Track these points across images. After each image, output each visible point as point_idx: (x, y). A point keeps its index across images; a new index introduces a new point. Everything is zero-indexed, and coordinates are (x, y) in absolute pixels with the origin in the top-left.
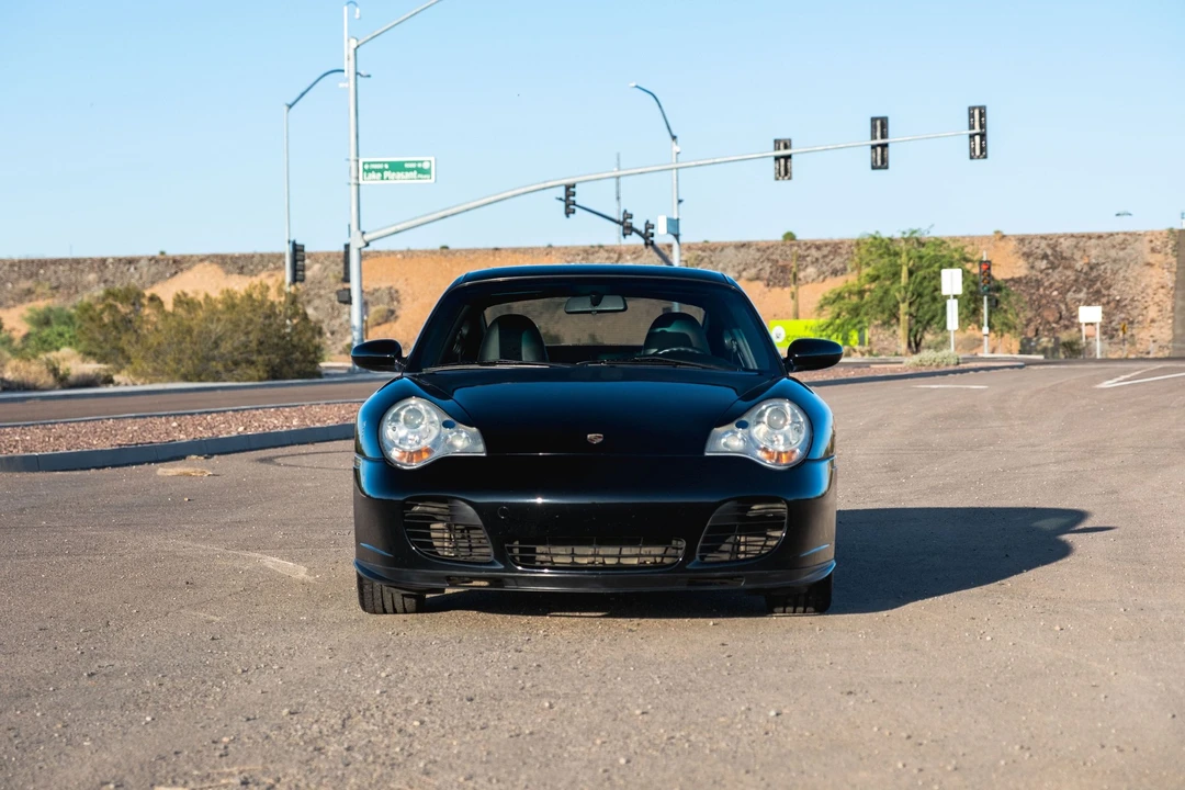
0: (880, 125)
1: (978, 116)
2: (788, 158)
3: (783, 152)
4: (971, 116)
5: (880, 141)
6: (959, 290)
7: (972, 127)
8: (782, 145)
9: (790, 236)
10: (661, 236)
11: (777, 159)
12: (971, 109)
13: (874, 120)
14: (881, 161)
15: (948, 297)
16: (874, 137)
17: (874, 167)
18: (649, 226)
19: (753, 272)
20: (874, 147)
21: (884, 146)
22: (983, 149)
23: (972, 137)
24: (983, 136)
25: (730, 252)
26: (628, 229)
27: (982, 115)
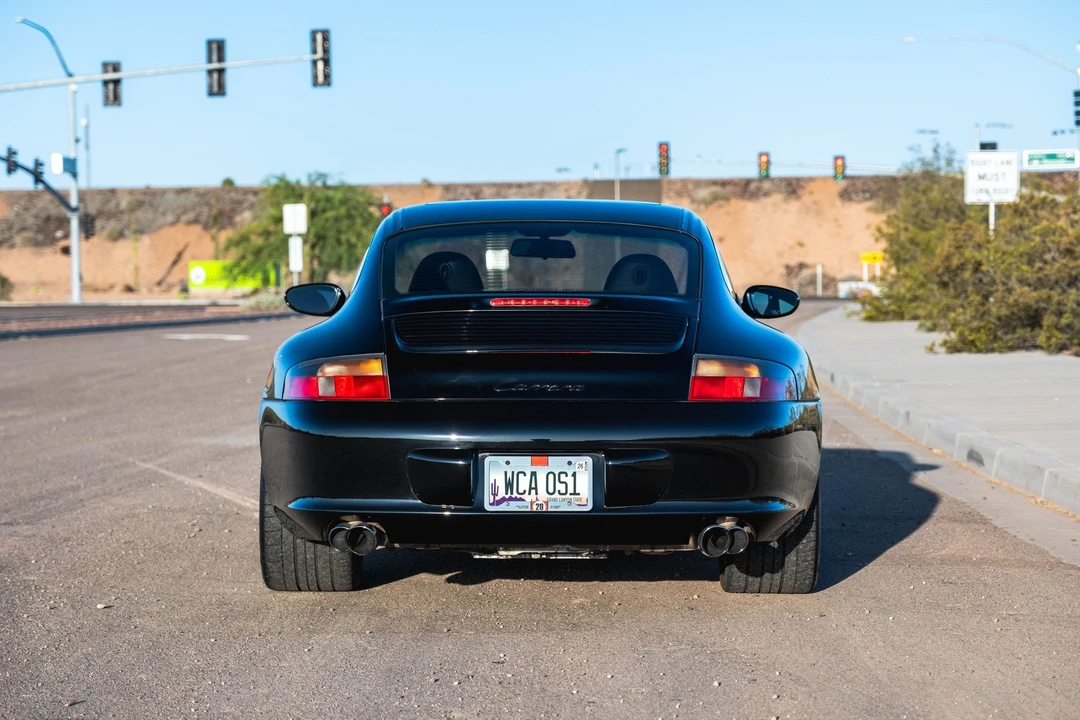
0: (217, 49)
1: (322, 42)
2: (117, 82)
3: (111, 76)
4: (314, 40)
5: (216, 65)
6: (302, 227)
7: (314, 51)
8: (110, 68)
9: (228, 183)
10: (55, 174)
11: (106, 83)
12: (314, 33)
13: (210, 43)
14: (217, 86)
15: (290, 236)
16: (210, 61)
17: (211, 93)
18: (38, 164)
19: (191, 216)
20: (210, 72)
21: (221, 71)
22: (327, 77)
23: (315, 63)
24: (326, 62)
25: (171, 197)
26: (13, 166)
27: (326, 39)
